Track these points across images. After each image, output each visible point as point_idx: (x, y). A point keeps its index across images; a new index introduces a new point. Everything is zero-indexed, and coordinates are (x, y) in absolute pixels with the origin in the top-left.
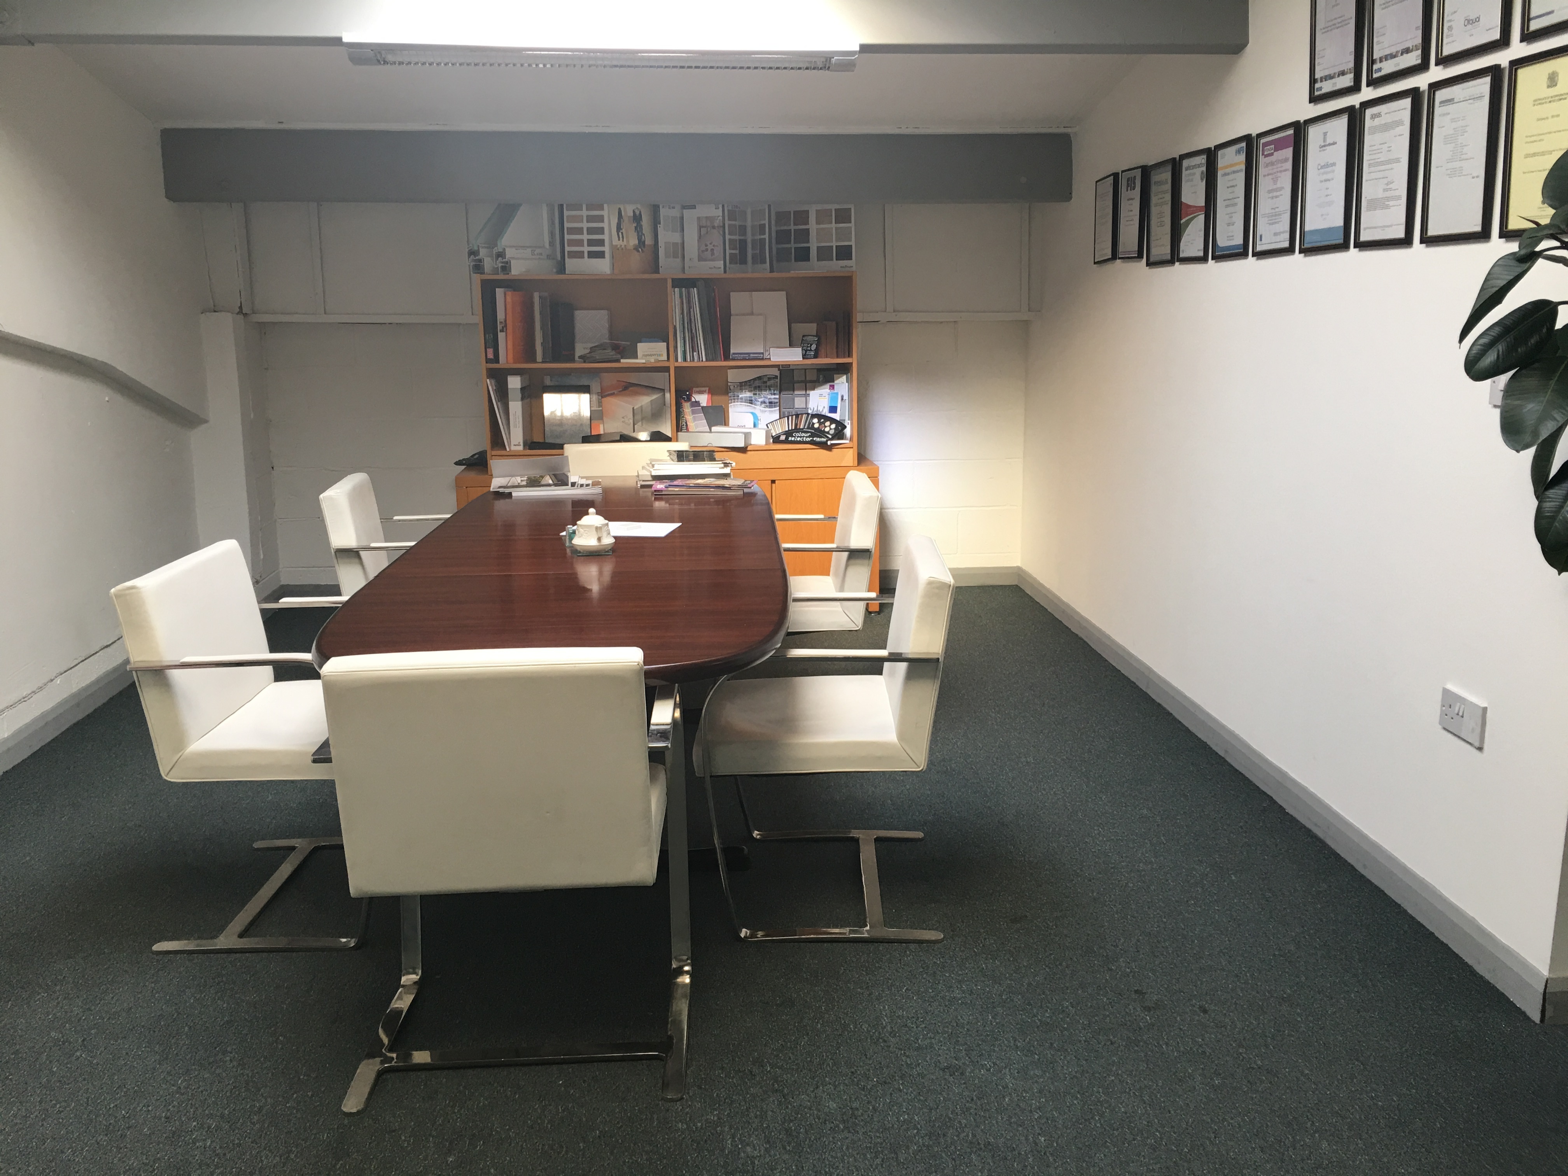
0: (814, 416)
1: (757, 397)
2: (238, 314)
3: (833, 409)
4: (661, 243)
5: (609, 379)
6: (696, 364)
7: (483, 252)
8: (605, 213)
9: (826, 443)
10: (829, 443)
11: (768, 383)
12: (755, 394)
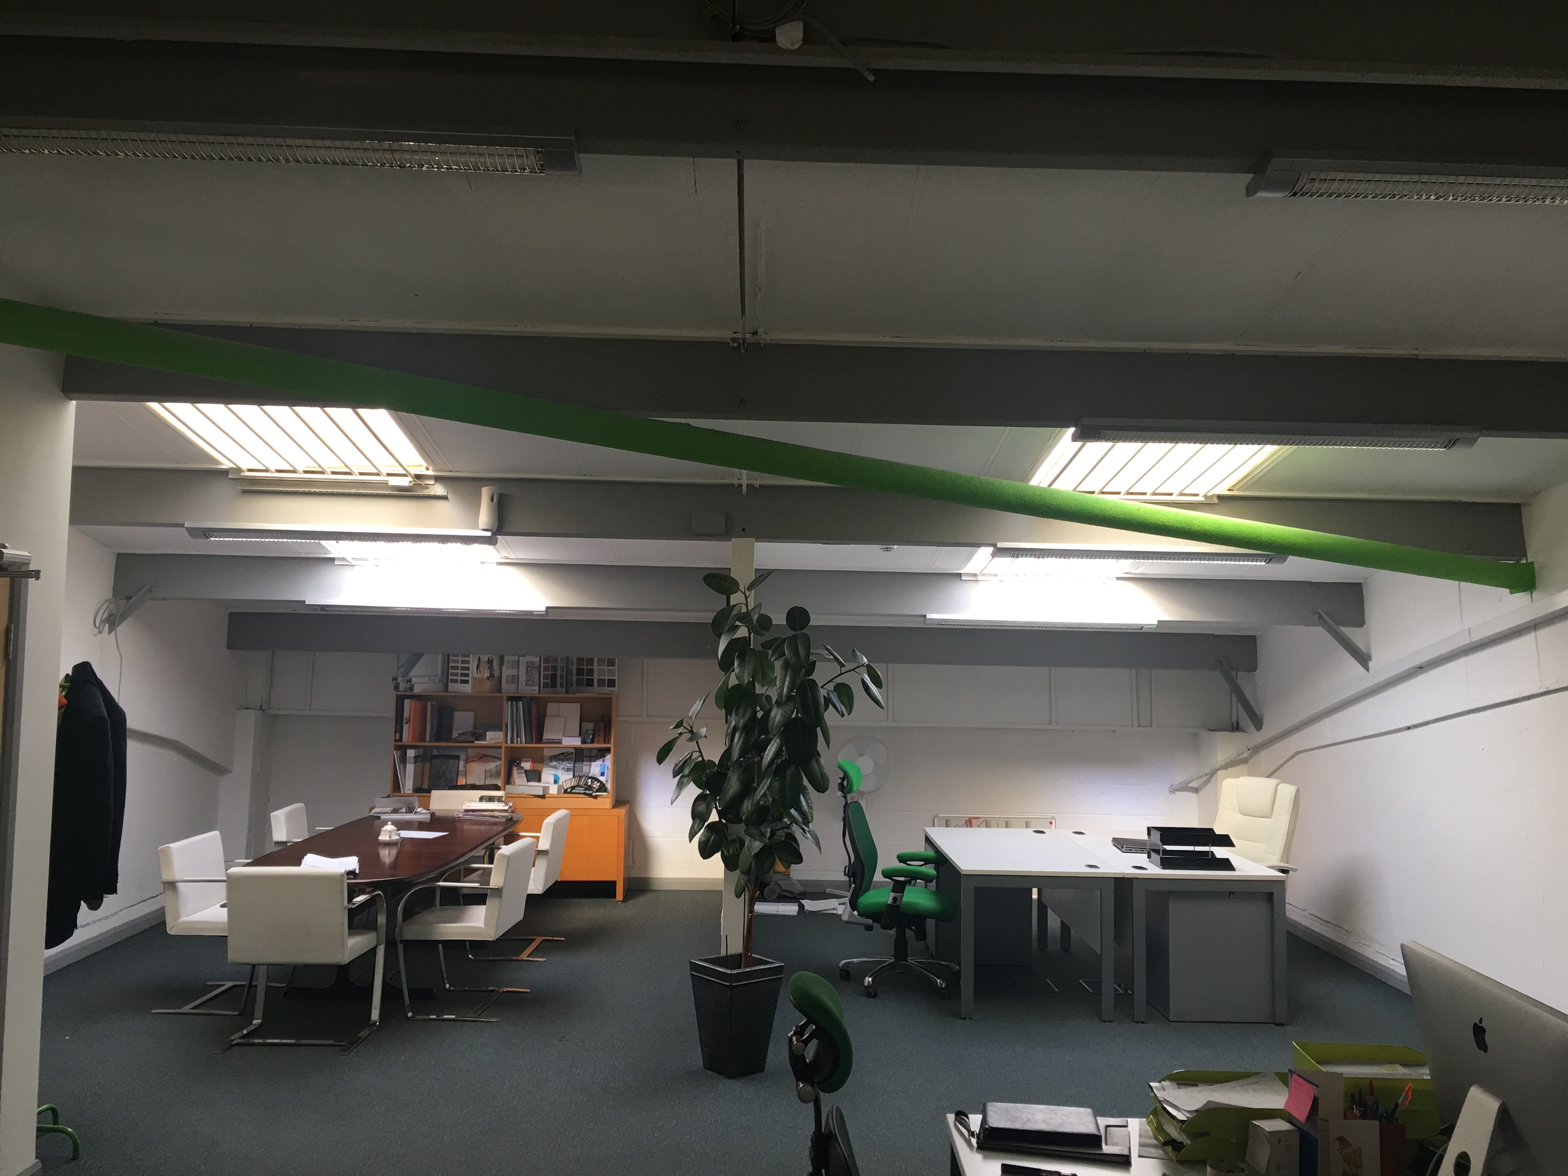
0: (589, 778)
1: (560, 765)
2: (259, 710)
3: (603, 774)
4: (504, 675)
5: (471, 752)
6: (519, 745)
7: (400, 679)
8: (470, 659)
9: (592, 794)
10: (593, 794)
11: (567, 757)
12: (559, 763)
